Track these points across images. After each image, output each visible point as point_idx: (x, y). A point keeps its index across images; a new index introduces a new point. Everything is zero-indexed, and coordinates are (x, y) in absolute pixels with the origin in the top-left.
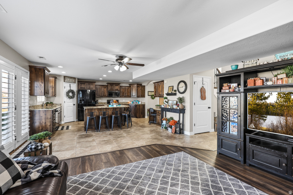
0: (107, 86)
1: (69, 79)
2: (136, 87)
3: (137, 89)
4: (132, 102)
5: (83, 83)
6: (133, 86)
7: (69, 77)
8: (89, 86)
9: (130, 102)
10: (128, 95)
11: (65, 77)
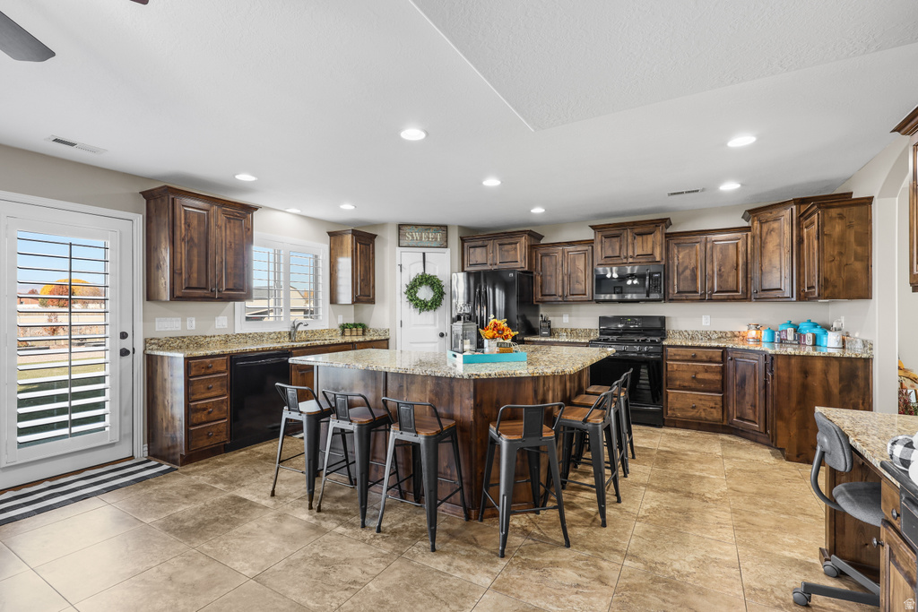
0: (590, 242)
1: (416, 235)
2: (787, 229)
3: (800, 241)
4: (765, 335)
5: (480, 243)
6: (761, 223)
7: (416, 225)
8: (502, 256)
9: (753, 333)
10: (731, 283)
11: (400, 226)
